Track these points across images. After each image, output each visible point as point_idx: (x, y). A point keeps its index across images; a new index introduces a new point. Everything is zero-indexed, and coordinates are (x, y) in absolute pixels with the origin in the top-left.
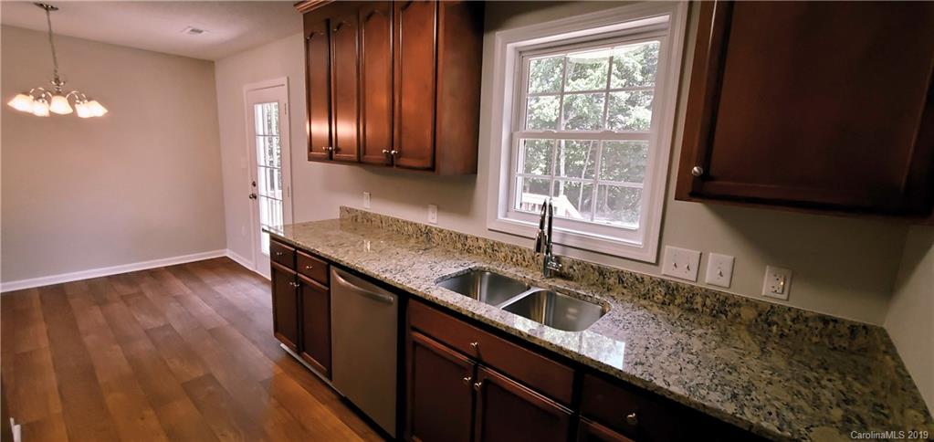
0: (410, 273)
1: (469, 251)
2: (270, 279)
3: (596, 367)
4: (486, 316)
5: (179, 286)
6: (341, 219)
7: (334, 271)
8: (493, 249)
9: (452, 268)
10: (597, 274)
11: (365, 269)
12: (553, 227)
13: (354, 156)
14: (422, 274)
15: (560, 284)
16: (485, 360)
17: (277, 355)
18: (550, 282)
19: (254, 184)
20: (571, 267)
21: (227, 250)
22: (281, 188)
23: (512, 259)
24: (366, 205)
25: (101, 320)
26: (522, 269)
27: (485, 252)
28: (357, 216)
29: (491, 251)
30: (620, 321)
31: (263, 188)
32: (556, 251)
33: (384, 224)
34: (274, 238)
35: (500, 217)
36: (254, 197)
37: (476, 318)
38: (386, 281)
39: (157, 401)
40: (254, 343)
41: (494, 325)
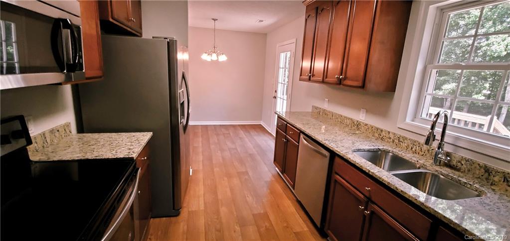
0: (340, 143)
1: (382, 139)
2: (275, 136)
3: (447, 222)
4: (377, 174)
5: (242, 133)
6: (312, 112)
7: (302, 136)
8: (400, 140)
9: (367, 146)
10: (483, 171)
11: (316, 137)
12: (447, 132)
13: (321, 79)
14: (346, 145)
15: (446, 171)
16: (373, 199)
17: (274, 172)
18: (438, 168)
19: (276, 92)
20: (459, 162)
21: (262, 122)
22: (287, 94)
23: (412, 148)
24: (326, 106)
25: (216, 141)
26: (418, 156)
27: (393, 141)
28: (320, 111)
29: (397, 141)
30: (489, 205)
31: (279, 94)
32: (447, 148)
33: (333, 117)
34: (279, 117)
35: (408, 120)
36: (275, 97)
37: (370, 173)
38: (325, 145)
39: (229, 176)
40: (265, 164)
41: (380, 180)
